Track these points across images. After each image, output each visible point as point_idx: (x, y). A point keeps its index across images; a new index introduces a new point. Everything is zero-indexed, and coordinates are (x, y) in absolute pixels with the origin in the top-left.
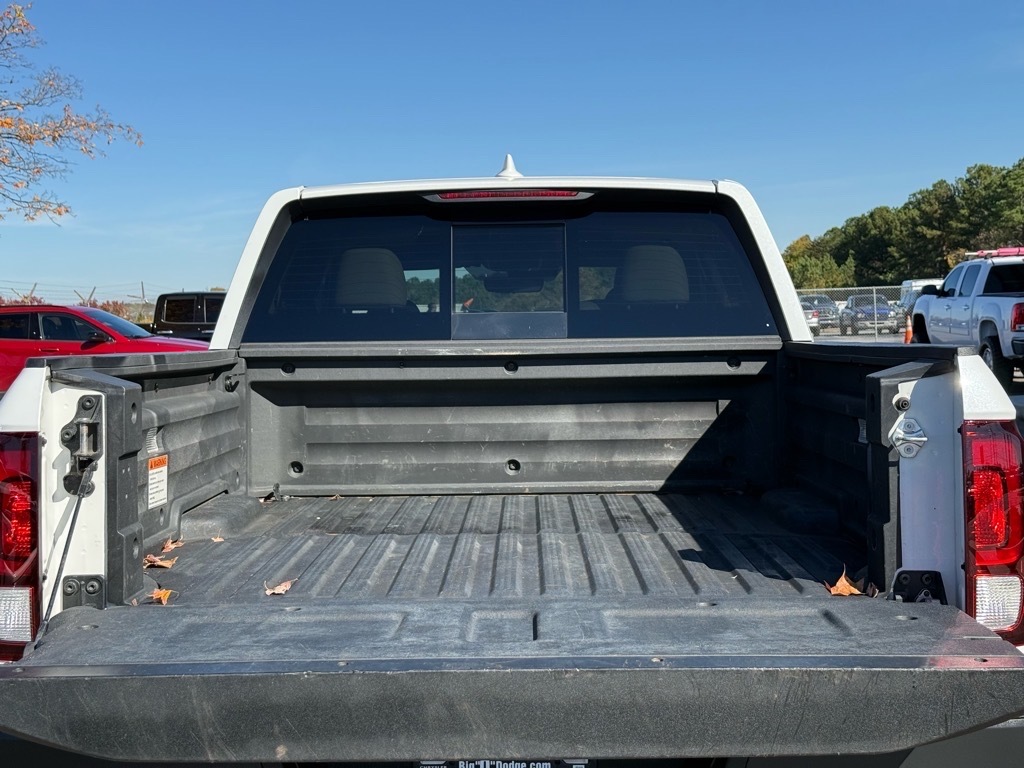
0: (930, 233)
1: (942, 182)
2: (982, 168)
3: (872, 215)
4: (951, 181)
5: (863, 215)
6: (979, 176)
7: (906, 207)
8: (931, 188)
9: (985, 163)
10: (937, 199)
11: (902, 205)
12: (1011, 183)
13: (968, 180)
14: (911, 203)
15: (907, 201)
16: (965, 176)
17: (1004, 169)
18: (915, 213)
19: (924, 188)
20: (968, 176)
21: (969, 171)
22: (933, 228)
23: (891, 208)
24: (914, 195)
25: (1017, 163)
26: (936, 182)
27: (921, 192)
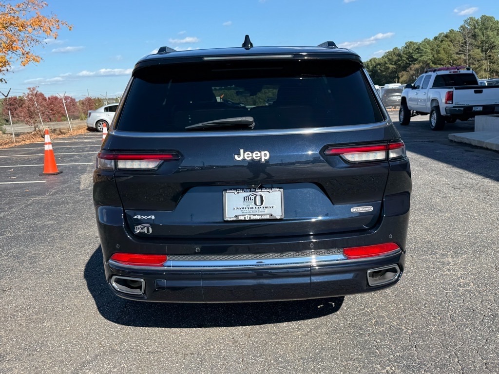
0: (391, 66)
1: (396, 48)
2: (411, 42)
3: (370, 61)
4: (399, 47)
6: (410, 45)
7: (383, 57)
9: (412, 41)
10: (394, 54)
11: (381, 57)
12: (421, 48)
13: (406, 47)
14: (384, 56)
16: (404, 45)
18: (386, 59)
19: (389, 50)
21: (406, 43)
22: (393, 65)
25: (423, 40)
26: (394, 48)
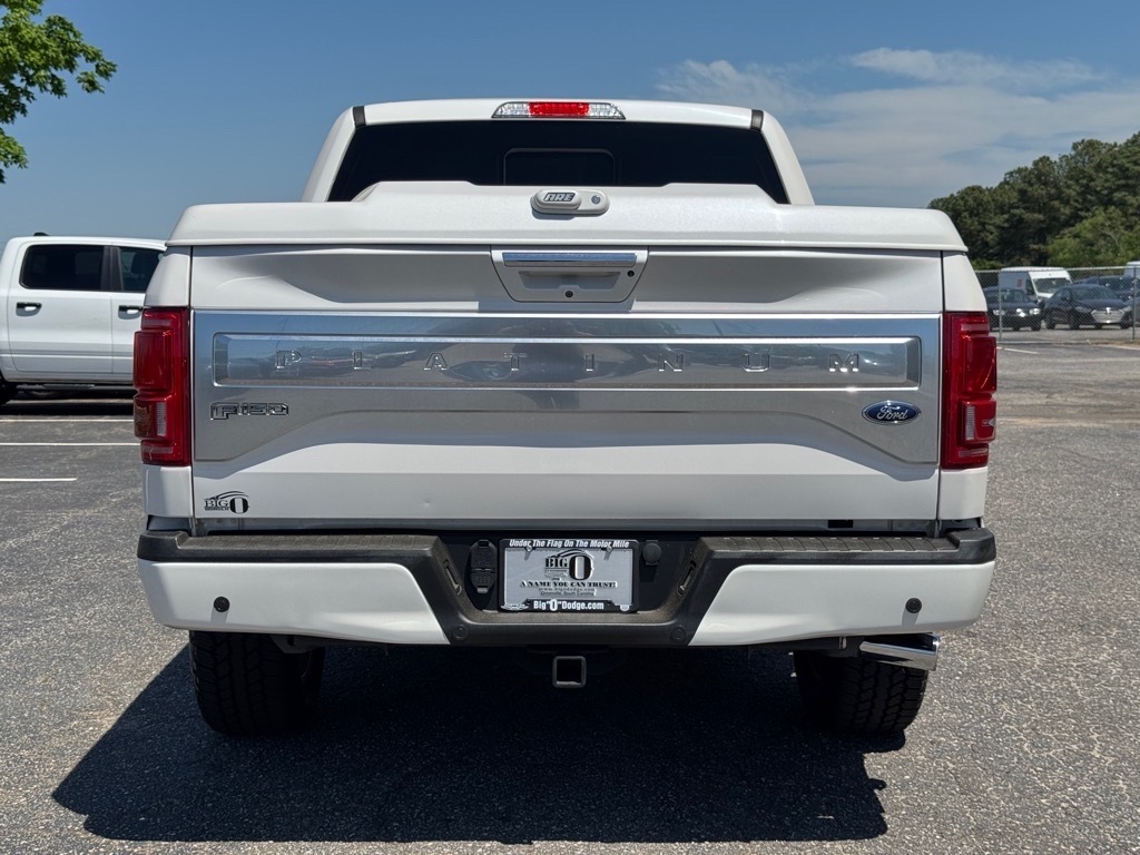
5: (952, 195)
8: (1030, 166)
15: (1002, 180)
17: (1115, 145)
20: (1073, 153)
23: (984, 187)
24: (1011, 174)
27: (1020, 171)
